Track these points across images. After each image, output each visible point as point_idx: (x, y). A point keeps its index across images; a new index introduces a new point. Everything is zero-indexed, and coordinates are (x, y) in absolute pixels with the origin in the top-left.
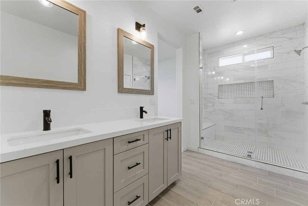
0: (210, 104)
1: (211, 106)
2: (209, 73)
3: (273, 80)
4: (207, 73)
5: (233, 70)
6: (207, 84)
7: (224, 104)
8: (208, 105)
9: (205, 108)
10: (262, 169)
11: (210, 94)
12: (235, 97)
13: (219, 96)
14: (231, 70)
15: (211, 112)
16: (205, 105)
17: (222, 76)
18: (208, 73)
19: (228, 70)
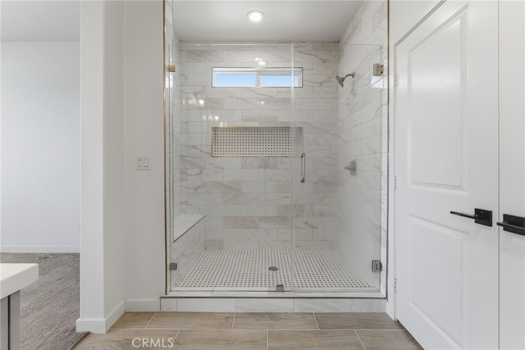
0: (194, 169)
1: (197, 175)
2: (192, 101)
3: (301, 128)
4: (187, 102)
5: (240, 98)
6: (187, 122)
7: (223, 169)
8: (189, 173)
9: (181, 179)
10: (305, 312)
11: (194, 147)
12: (244, 155)
13: (214, 152)
14: (237, 99)
15: (196, 189)
16: (181, 173)
17: (217, 114)
18: (190, 102)
19: (232, 97)
